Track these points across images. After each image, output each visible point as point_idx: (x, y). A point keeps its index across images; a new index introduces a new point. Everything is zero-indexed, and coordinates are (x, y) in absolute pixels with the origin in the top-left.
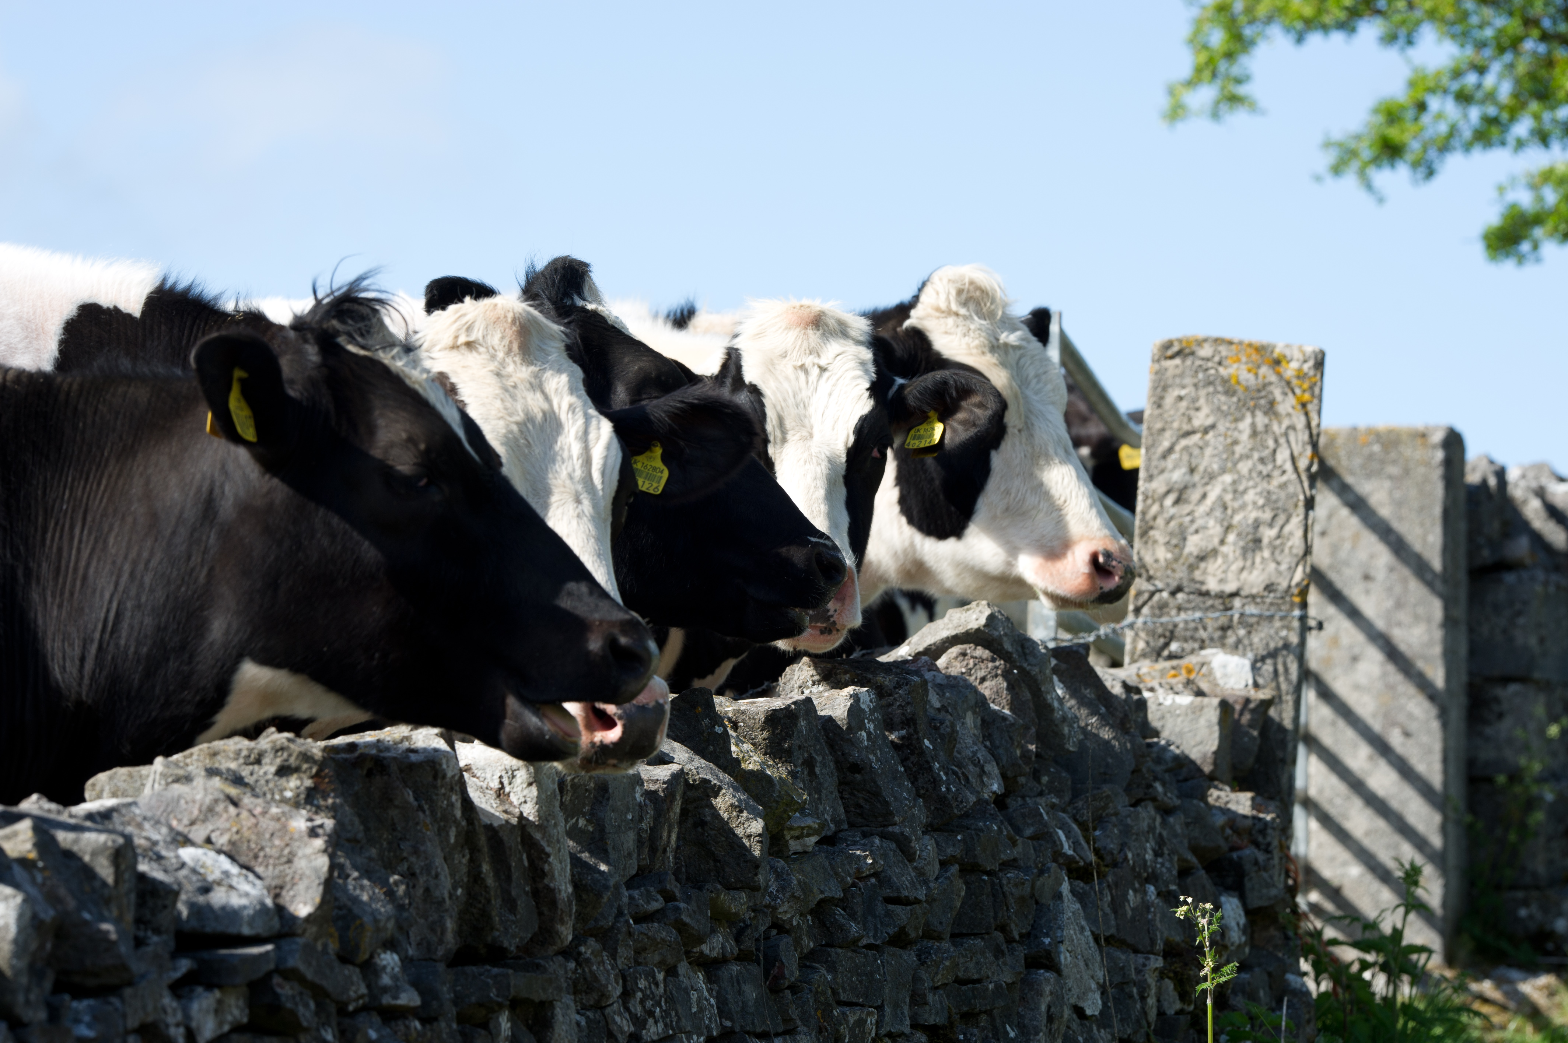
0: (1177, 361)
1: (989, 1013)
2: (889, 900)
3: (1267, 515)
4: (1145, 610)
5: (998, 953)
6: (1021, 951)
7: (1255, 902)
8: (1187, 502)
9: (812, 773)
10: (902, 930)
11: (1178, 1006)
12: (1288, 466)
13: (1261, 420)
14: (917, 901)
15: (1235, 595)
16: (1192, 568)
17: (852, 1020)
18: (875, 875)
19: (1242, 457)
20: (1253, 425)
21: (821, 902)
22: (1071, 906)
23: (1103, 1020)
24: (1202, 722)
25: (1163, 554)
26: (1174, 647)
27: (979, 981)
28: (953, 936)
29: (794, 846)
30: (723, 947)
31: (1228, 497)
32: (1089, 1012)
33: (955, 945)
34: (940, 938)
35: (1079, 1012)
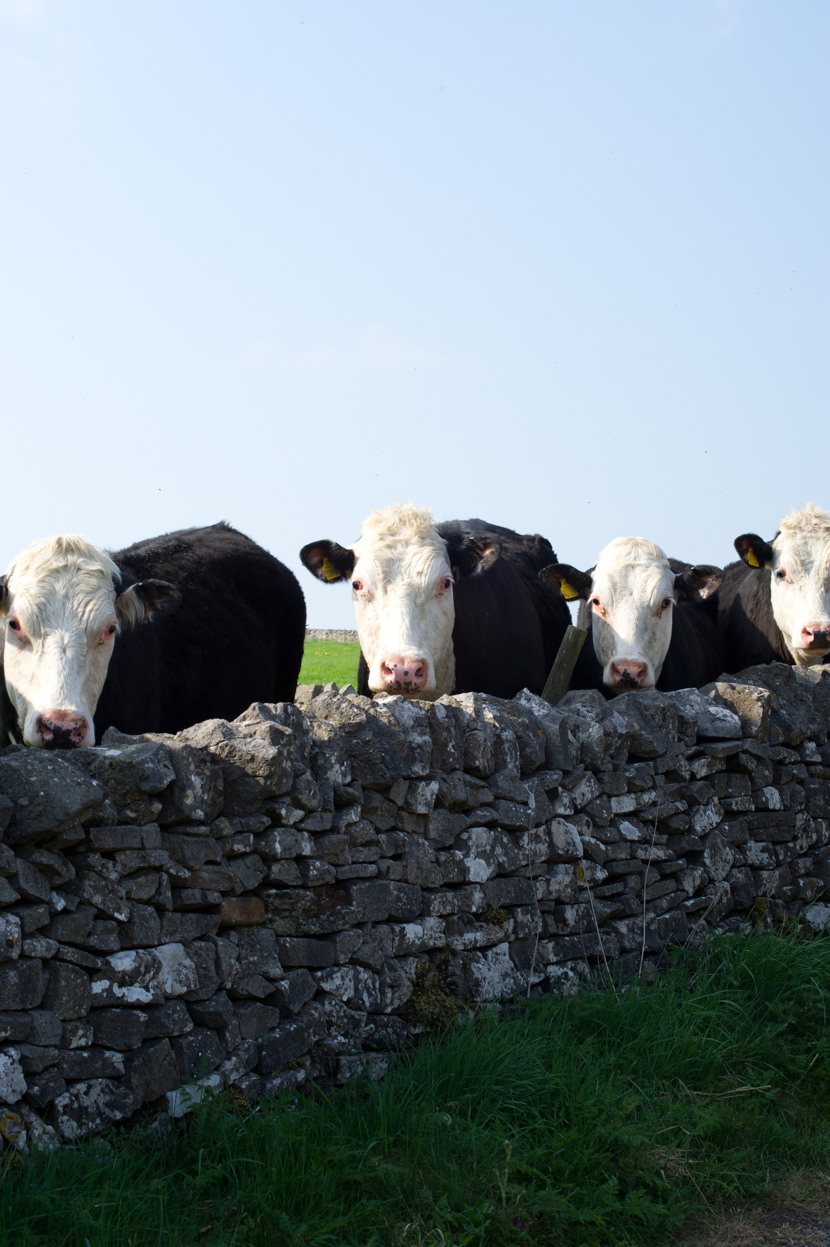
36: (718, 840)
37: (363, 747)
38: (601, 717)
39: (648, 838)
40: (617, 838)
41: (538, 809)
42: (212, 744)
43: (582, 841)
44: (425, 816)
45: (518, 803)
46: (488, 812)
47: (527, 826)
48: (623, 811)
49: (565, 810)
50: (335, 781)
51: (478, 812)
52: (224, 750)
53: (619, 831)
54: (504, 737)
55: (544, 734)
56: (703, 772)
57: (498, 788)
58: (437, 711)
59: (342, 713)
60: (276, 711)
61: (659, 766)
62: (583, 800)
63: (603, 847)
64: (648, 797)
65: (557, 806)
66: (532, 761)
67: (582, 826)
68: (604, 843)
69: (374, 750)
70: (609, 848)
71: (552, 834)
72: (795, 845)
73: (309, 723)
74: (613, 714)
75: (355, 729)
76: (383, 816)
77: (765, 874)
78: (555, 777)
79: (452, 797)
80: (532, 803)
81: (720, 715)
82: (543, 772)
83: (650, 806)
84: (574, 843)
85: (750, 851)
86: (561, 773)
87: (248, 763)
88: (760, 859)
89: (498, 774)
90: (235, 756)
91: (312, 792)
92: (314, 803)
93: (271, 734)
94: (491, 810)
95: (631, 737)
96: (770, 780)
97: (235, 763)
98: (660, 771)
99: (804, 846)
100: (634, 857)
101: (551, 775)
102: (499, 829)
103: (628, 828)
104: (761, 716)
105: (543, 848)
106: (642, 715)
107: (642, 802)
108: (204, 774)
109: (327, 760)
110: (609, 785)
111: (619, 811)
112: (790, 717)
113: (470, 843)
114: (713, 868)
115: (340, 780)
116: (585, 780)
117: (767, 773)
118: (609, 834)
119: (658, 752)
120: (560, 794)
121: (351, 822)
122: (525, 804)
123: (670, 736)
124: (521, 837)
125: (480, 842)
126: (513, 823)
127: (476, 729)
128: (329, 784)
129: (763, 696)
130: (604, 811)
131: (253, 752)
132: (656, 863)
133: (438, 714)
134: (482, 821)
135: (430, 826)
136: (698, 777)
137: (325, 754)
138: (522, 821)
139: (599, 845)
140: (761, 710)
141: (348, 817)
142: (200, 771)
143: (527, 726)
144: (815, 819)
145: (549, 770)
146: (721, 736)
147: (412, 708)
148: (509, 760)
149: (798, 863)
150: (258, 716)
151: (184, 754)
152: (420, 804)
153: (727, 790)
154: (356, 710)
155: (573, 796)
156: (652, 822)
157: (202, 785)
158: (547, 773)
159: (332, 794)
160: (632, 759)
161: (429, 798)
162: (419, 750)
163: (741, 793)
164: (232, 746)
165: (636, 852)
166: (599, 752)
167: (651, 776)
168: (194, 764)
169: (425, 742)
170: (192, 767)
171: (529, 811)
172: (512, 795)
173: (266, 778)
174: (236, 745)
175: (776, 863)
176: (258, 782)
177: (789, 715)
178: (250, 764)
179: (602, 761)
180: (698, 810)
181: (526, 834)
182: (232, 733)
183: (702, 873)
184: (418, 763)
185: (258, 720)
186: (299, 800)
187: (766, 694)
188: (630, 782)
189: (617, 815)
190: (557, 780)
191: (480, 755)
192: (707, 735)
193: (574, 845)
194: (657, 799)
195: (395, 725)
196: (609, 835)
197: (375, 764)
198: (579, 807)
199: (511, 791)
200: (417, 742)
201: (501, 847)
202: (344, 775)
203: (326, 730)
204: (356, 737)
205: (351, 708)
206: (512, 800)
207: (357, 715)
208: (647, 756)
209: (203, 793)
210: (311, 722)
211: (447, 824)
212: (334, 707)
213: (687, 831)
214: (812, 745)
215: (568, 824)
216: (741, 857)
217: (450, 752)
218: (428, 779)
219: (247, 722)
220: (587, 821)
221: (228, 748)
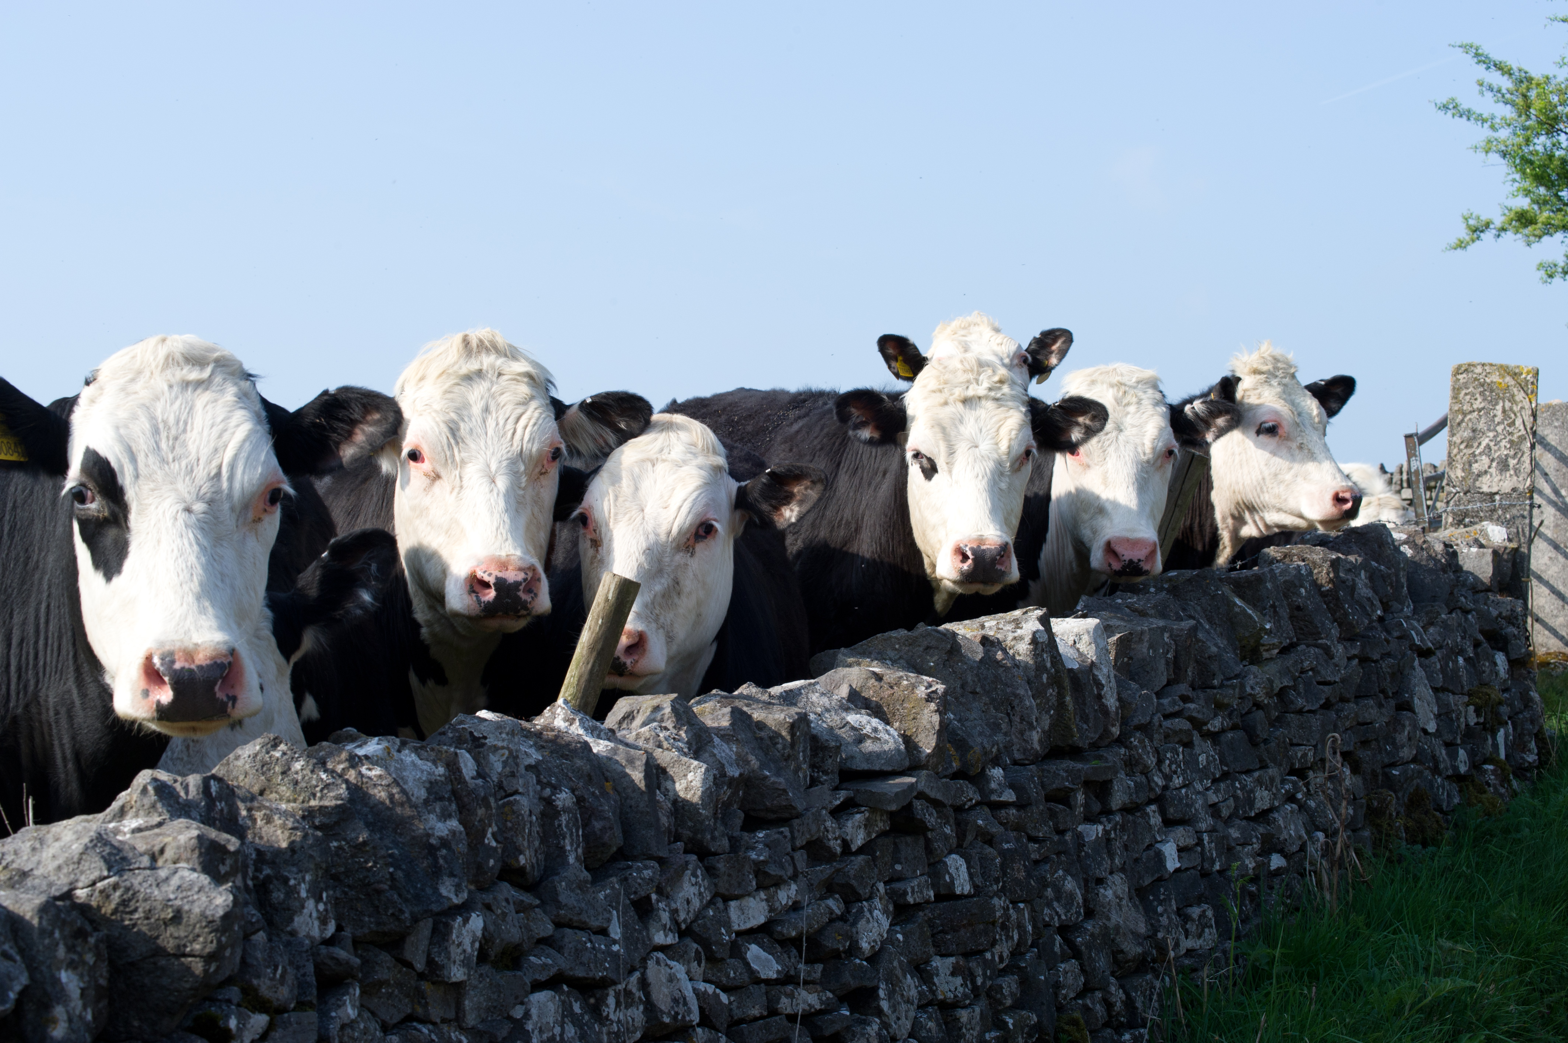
0: (1464, 375)
1: (1376, 740)
2: (1319, 683)
3: (1512, 453)
4: (1452, 503)
5: (1380, 706)
6: (1393, 703)
7: (1514, 656)
8: (1472, 446)
9: (1275, 612)
10: (1327, 699)
11: (1476, 720)
12: (1522, 427)
13: (1508, 405)
14: (1335, 682)
15: (1496, 493)
16: (1476, 480)
17: (1299, 755)
18: (1312, 669)
19: (1499, 423)
20: (1503, 407)
21: (1281, 689)
22: (1419, 672)
23: (1438, 734)
24: (1484, 561)
25: (1460, 473)
26: (1467, 520)
27: (1371, 723)
28: (1356, 697)
29: (1266, 655)
30: (1222, 724)
31: (1492, 444)
32: (1430, 731)
33: (1357, 704)
34: (1348, 701)
35: (1425, 731)
36: (896, 964)
37: (353, 856)
38: (694, 747)
39: (792, 973)
40: (746, 977)
41: (628, 939)
42: (80, 884)
43: (694, 990)
44: (459, 986)
45: (595, 933)
46: (548, 956)
47: (613, 976)
48: (748, 926)
49: (666, 936)
50: (308, 936)
51: (532, 958)
52: (108, 897)
53: (747, 964)
54: (559, 804)
55: (615, 789)
56: (859, 839)
57: (559, 905)
58: (462, 765)
59: (296, 783)
60: (187, 793)
61: (796, 834)
62: (689, 912)
63: (724, 998)
64: (786, 895)
65: (653, 931)
66: (604, 845)
67: (689, 962)
68: (725, 989)
69: (375, 863)
70: (732, 999)
71: (649, 985)
72: (993, 955)
73: (244, 813)
74: (712, 741)
75: (334, 819)
76: (390, 995)
77: (964, 1015)
78: (647, 873)
79: (502, 940)
80: (616, 931)
81: (867, 730)
82: (623, 864)
83: (787, 911)
84: (685, 999)
85: (937, 975)
86: (657, 865)
87: (166, 924)
88: (953, 989)
89: (556, 878)
90: (136, 910)
91: (279, 971)
92: (284, 994)
93: (201, 854)
94: (552, 951)
95: (747, 782)
96: (954, 842)
97: (134, 925)
98: (798, 843)
99: (1005, 955)
100: (773, 1012)
101: (639, 870)
102: (565, 988)
103: (757, 957)
104: (937, 728)
105: (637, 1014)
106: (756, 739)
107: (777, 905)
108: (84, 963)
109: (292, 892)
110: (726, 878)
111: (743, 927)
112: (963, 725)
113: (529, 1027)
114: (893, 1017)
115: (316, 933)
116: (689, 872)
117: (948, 830)
118: (733, 972)
119: (794, 808)
120: (655, 906)
121: (346, 1021)
122: (603, 932)
123: (801, 775)
124: (602, 1001)
125: (544, 1021)
126: (591, 975)
127: (516, 792)
128: (301, 944)
129: (935, 692)
130: (723, 931)
131: (178, 903)
132: (809, 1018)
133: (464, 771)
134: (543, 977)
135: (467, 1002)
136: (854, 848)
137: (286, 880)
138: (606, 969)
139: (718, 995)
140: (936, 718)
141: (340, 1012)
142: (75, 957)
143: (589, 776)
144: (1014, 903)
145: (634, 859)
146: (877, 768)
147: (419, 762)
148: (568, 848)
149: (1002, 988)
150: (153, 806)
151: (44, 923)
152: (455, 962)
153: (892, 867)
154: (324, 776)
155: (674, 906)
156: (795, 942)
157: (83, 990)
158: (630, 867)
159: (310, 968)
160: (752, 823)
161: (469, 950)
162: (444, 852)
163: (915, 871)
164: (128, 889)
165: (778, 1003)
166: (707, 817)
167: (788, 854)
168: (66, 945)
169: (453, 833)
170: (61, 952)
171: (615, 948)
172: (584, 917)
173: (209, 958)
174: (137, 887)
175: (972, 991)
176: (188, 969)
177: (959, 721)
178: (171, 929)
179: (712, 833)
180: (861, 911)
181: (612, 993)
182: (124, 859)
183: (880, 1029)
184: (445, 878)
185: (156, 819)
186: (256, 990)
187: (940, 687)
188: (759, 870)
189: (739, 934)
190: (651, 880)
191: (526, 844)
192: (854, 767)
193: (685, 1003)
194: (799, 898)
195: (402, 804)
196: (732, 975)
197: (379, 892)
198: (683, 926)
199: (581, 910)
200: (440, 834)
201: (572, 1022)
202: (323, 921)
203: (283, 826)
204: (336, 837)
205: (312, 771)
206: (583, 927)
207: (327, 786)
208: (773, 816)
209: (85, 1007)
210: (249, 810)
211: (495, 996)
212: (277, 769)
213: (845, 952)
214: (997, 773)
215: (672, 963)
216: (924, 987)
217: (489, 848)
218: (464, 910)
219: (135, 823)
220: (697, 951)
221: (118, 893)
